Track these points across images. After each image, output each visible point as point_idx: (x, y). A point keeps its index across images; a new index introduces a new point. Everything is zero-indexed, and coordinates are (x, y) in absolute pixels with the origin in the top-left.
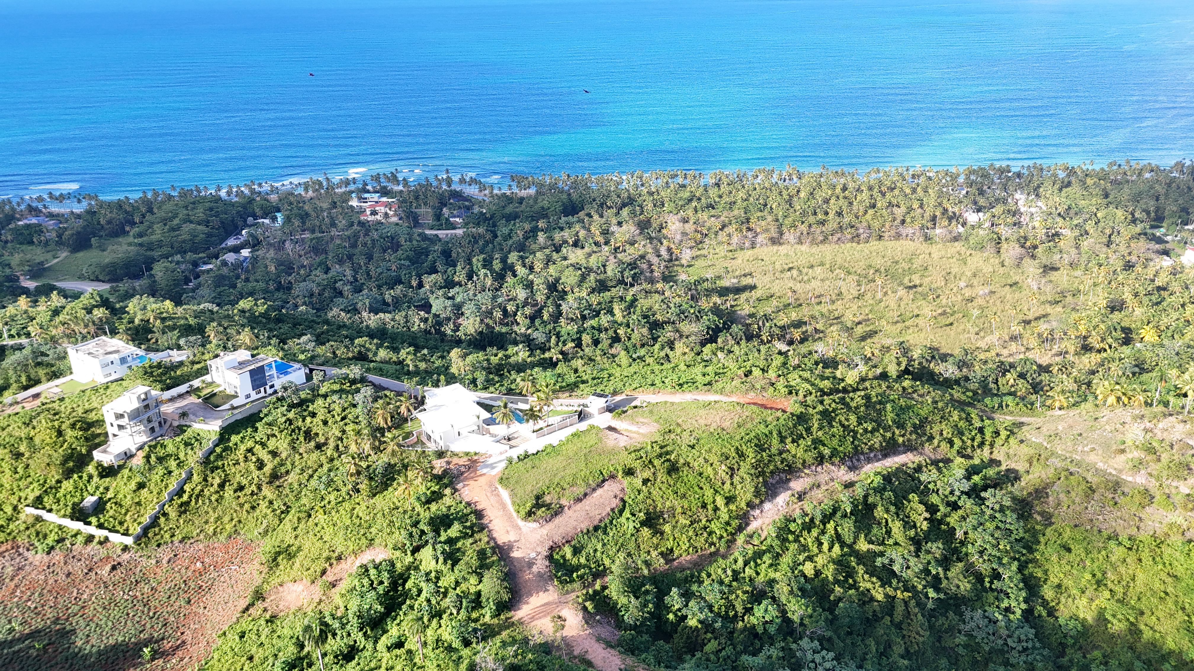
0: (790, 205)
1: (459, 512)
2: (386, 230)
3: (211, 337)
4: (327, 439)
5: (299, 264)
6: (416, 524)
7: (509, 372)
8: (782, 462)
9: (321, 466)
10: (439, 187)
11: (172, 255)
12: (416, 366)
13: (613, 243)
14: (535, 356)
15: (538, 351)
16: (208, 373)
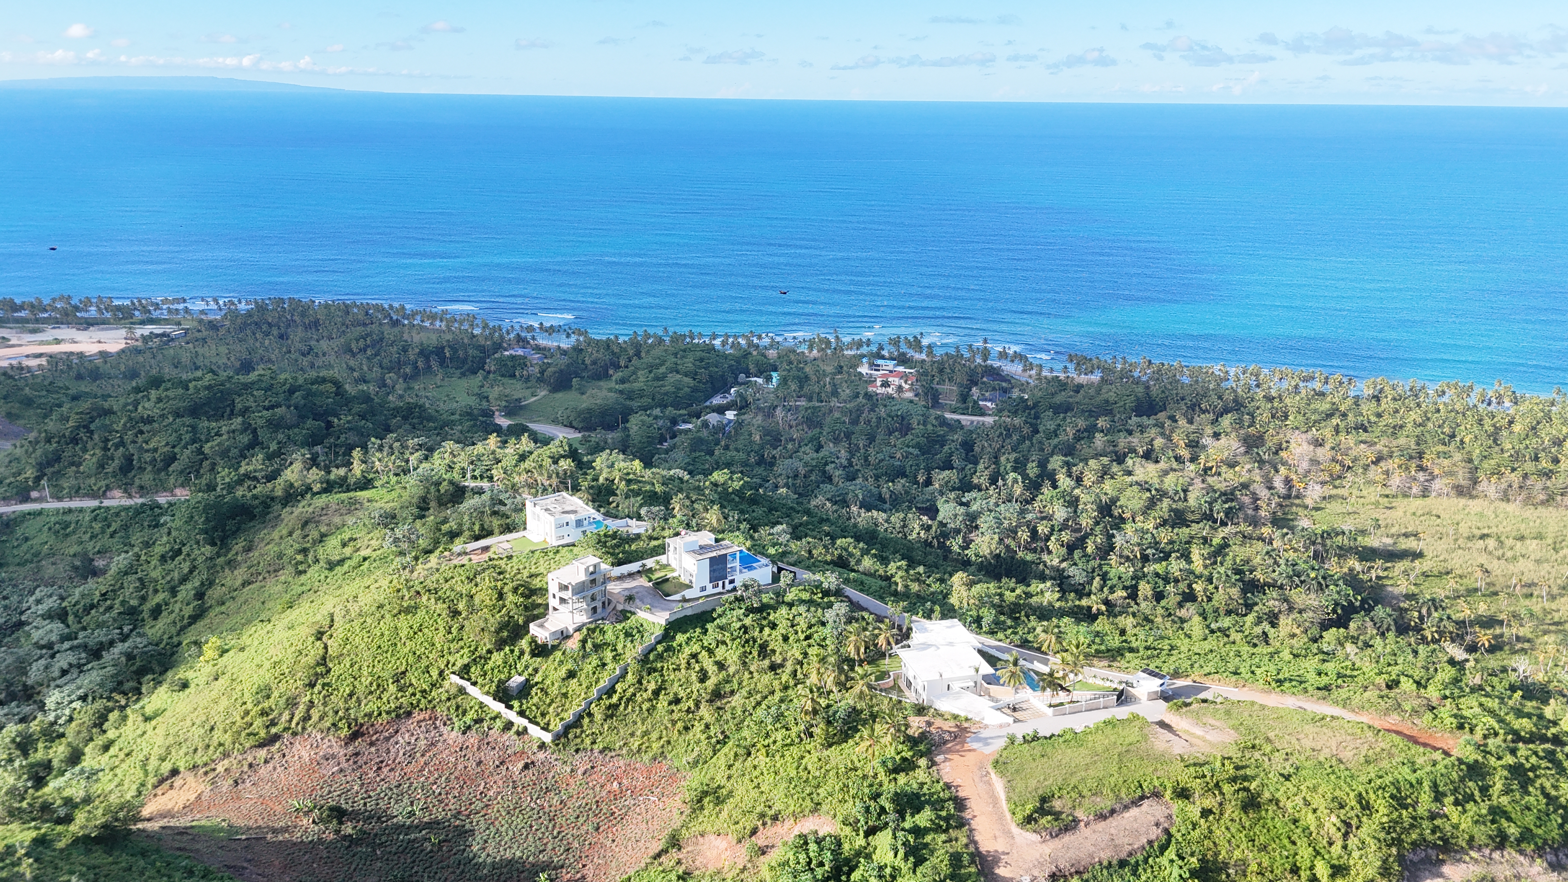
0: (1495, 441)
1: (933, 794)
2: (896, 408)
3: (676, 511)
4: (785, 660)
5: (788, 437)
6: (876, 796)
7: (1027, 616)
8: (1433, 832)
9: (773, 693)
10: (971, 360)
11: (651, 408)
12: (906, 586)
13: (1202, 462)
14: (1067, 601)
15: (1072, 594)
16: (664, 553)
